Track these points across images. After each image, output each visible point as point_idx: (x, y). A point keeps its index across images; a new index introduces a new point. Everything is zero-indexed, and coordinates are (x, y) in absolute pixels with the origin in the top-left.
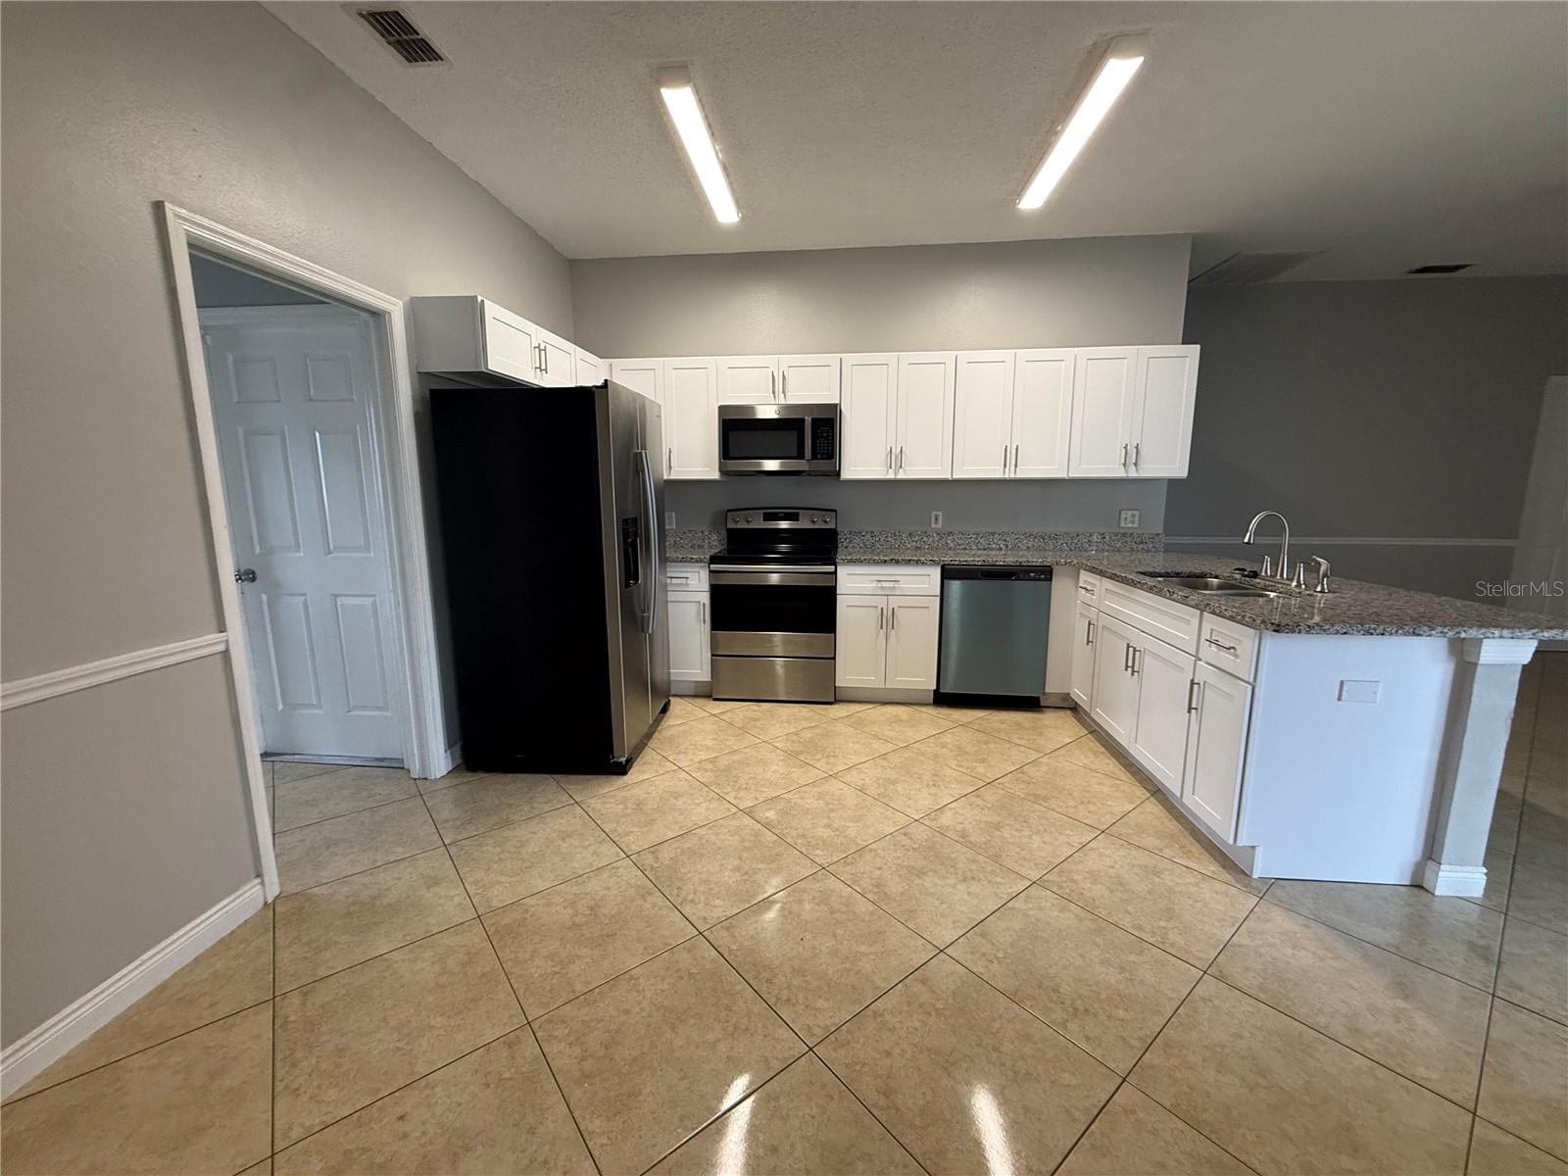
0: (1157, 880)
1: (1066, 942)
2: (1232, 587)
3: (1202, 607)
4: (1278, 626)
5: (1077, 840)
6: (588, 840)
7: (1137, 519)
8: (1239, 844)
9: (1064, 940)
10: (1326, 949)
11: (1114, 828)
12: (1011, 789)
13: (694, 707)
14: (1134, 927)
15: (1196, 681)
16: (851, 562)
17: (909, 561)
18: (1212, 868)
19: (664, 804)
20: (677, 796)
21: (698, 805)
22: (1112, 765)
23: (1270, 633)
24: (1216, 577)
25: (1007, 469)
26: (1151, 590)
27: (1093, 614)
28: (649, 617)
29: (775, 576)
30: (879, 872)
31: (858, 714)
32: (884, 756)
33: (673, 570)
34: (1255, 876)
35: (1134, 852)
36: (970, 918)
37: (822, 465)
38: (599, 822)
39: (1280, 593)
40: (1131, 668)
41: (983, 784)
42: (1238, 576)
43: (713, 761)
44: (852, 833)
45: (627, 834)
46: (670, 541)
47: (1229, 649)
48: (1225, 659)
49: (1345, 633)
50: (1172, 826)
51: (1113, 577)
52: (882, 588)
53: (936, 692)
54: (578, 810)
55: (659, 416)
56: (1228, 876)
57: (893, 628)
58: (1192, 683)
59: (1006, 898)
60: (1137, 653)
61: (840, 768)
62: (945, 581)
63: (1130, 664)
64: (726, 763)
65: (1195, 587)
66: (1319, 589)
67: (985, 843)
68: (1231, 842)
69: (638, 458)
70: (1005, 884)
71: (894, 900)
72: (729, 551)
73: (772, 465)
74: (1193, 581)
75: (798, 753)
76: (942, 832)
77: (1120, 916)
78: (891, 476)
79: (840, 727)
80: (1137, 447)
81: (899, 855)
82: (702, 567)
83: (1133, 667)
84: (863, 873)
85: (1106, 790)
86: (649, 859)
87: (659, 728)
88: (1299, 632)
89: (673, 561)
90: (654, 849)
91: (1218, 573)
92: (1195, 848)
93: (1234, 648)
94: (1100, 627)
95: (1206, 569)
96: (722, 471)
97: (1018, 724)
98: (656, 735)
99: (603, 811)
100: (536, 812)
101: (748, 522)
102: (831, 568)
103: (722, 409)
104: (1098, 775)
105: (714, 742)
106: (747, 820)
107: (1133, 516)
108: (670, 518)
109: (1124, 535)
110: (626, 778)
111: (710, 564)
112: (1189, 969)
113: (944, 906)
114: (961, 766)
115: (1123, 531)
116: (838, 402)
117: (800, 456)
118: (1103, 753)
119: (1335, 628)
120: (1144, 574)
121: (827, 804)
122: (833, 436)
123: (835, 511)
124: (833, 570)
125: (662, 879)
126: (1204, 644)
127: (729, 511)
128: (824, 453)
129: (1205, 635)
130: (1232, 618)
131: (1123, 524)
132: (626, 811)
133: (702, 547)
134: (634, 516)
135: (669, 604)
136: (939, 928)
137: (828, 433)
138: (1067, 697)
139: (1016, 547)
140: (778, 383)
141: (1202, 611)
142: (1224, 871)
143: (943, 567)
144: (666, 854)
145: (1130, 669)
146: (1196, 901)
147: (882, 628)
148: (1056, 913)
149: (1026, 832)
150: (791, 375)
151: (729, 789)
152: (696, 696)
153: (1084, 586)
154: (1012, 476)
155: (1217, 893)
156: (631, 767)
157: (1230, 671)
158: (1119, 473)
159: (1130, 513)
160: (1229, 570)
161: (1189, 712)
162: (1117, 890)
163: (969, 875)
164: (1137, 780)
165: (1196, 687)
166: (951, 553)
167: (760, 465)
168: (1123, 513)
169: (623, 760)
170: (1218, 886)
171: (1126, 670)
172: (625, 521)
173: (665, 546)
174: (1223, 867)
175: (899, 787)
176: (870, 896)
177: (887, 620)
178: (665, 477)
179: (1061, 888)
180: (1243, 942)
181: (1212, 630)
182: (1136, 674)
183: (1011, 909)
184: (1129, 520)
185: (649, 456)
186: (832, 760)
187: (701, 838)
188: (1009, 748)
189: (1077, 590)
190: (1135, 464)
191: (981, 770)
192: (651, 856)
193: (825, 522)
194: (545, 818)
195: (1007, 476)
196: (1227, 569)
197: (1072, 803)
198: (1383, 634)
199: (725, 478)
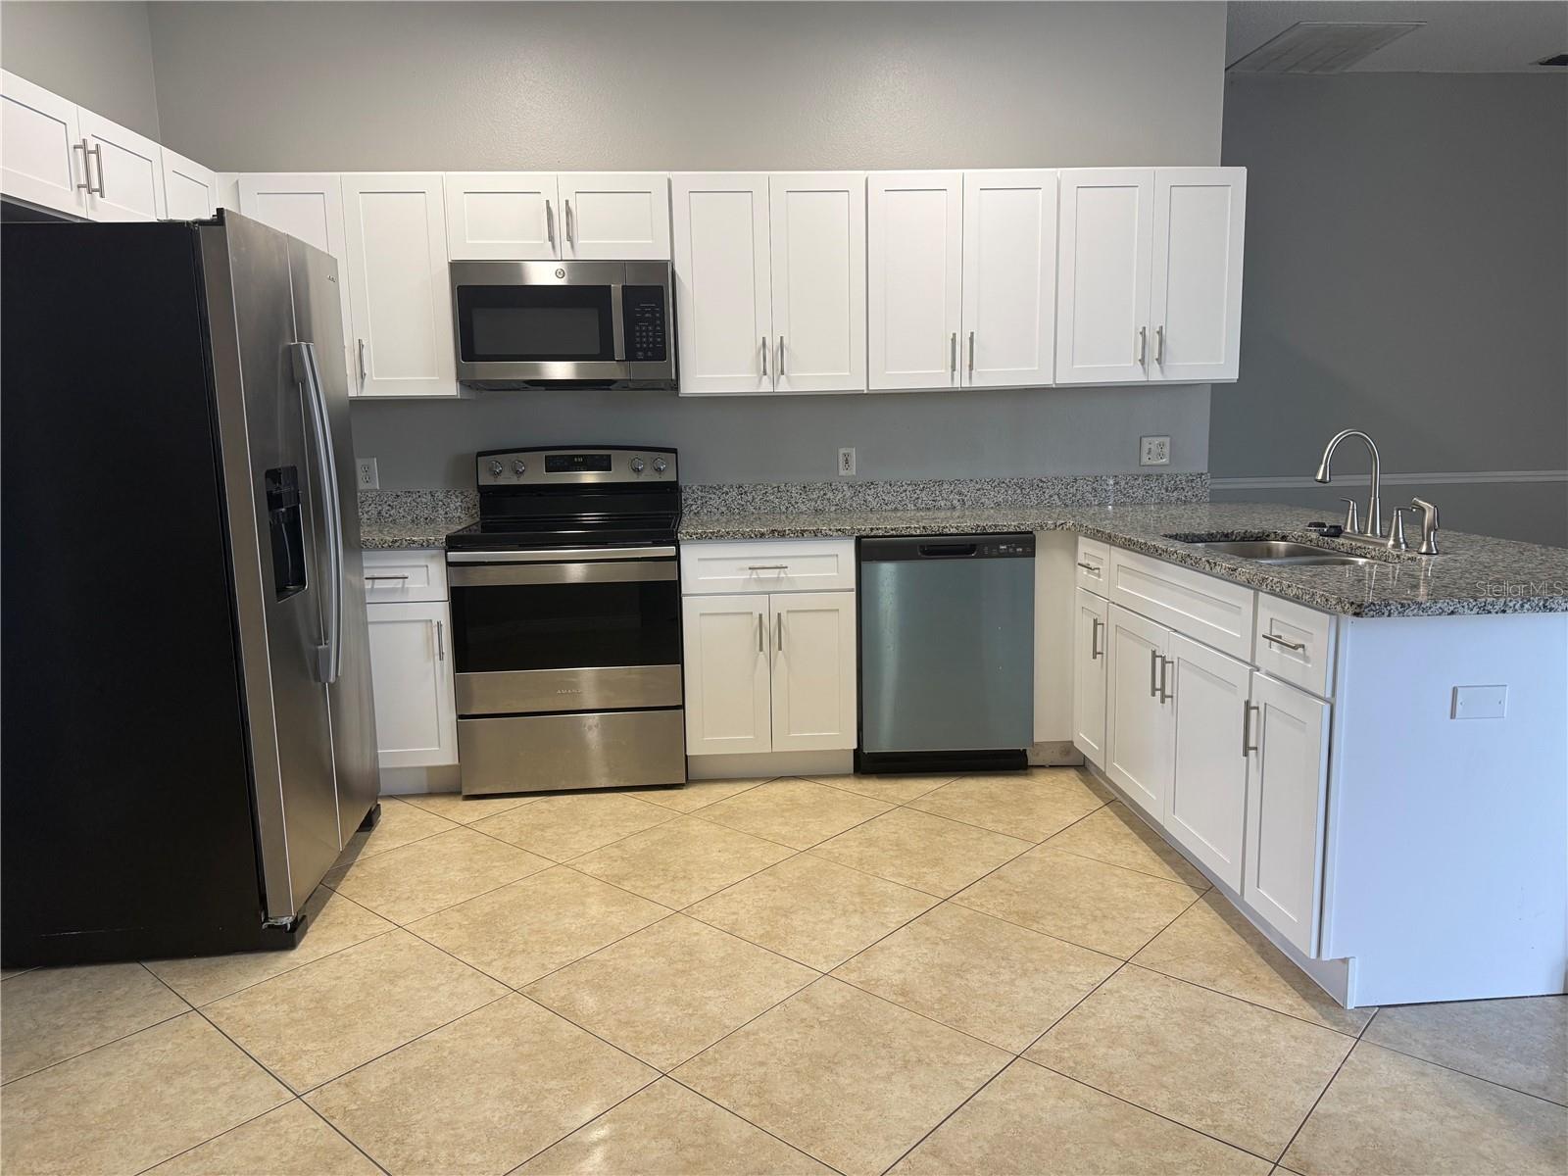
0: (1207, 1029)
1: (1067, 1146)
2: (1307, 552)
3: (1255, 585)
4: (1360, 606)
5: (1084, 981)
6: (218, 1076)
7: (1166, 450)
8: (1325, 957)
9: (1064, 1143)
10: (1449, 1105)
11: (1143, 956)
12: (982, 905)
13: (428, 815)
14: (1173, 1108)
15: (1253, 704)
16: (703, 538)
17: (803, 532)
18: (1288, 1000)
19: (368, 994)
20: (393, 977)
21: (435, 989)
22: (1141, 854)
23: (1350, 618)
24: (1284, 538)
25: (957, 374)
26: (1183, 561)
27: (1099, 607)
28: (328, 652)
29: (575, 569)
30: (762, 1070)
31: (730, 802)
32: (771, 869)
33: (374, 564)
34: (1350, 1006)
35: (1173, 989)
36: (914, 1128)
37: (647, 370)
38: (240, 1041)
39: (1372, 558)
40: (1160, 691)
41: (935, 901)
42: (1314, 536)
43: (461, 908)
44: (713, 1008)
45: (297, 1056)
46: (367, 513)
47: (1295, 648)
48: (1291, 665)
49: (1452, 613)
50: (1232, 941)
51: (1128, 545)
52: (759, 580)
53: (858, 753)
54: (199, 1023)
55: (334, 280)
56: (1312, 1010)
57: (780, 648)
58: (1248, 706)
59: (972, 1087)
60: (1168, 667)
61: (695, 898)
62: (864, 565)
63: (1158, 685)
64: (487, 909)
65: (1249, 555)
66: (1424, 550)
67: (940, 1000)
68: (1313, 956)
69: (293, 358)
70: (972, 1064)
71: (789, 1114)
72: (485, 528)
73: (560, 370)
74: (1250, 545)
75: (621, 879)
76: (867, 989)
77: (1152, 1093)
78: (766, 387)
79: (696, 827)
80: (1160, 333)
81: (797, 1036)
82: (433, 557)
83: (1163, 689)
84: (734, 1076)
85: (1131, 895)
86: (338, 1096)
87: (360, 858)
88: (1389, 616)
89: (376, 548)
90: (349, 1077)
91: (1286, 533)
92: (1265, 973)
93: (1303, 646)
94: (1112, 629)
95: (1267, 526)
96: (463, 381)
97: (991, 796)
98: (353, 871)
99: (248, 1018)
100: (111, 1034)
101: (518, 473)
102: (670, 551)
103: (456, 267)
104: (1118, 872)
105: (467, 875)
106: (526, 1006)
107: (1161, 445)
108: (367, 469)
109: (1148, 477)
110: (293, 955)
111: (446, 552)
112: (1253, 1163)
113: (871, 1114)
114: (900, 875)
115: (1146, 471)
116: (668, 257)
117: (606, 354)
118: (1127, 835)
119: (1439, 605)
120: (1176, 537)
121: (671, 962)
122: (662, 318)
123: (674, 451)
124: (674, 554)
125: (366, 1130)
126: (1262, 643)
127: (480, 454)
128: (649, 349)
129: (1263, 628)
130: (1296, 599)
131: (1145, 460)
132: (294, 1015)
133: (433, 521)
134: (289, 464)
135: (370, 626)
136: (864, 1152)
137: (653, 312)
138: (1068, 748)
139: (977, 504)
140: (559, 222)
141: (1257, 590)
142: (1305, 1004)
143: (858, 540)
144: (374, 1083)
145: (1158, 693)
146: (1264, 1056)
147: (761, 650)
148: (1052, 1101)
149: (1006, 976)
150: (581, 207)
151: (493, 955)
152: (431, 794)
153: (1084, 562)
154: (966, 384)
155: (1296, 1038)
156: (304, 933)
157: (1299, 684)
158: (1133, 374)
159: (1157, 441)
160: (1301, 526)
161: (1246, 754)
162: (1147, 1052)
163: (913, 1056)
164: (1179, 874)
165: (1253, 712)
166: (874, 517)
167: (537, 370)
168: (1144, 440)
169: (287, 921)
170: (1296, 1027)
171: (1153, 695)
172: (273, 475)
173: (358, 521)
174: (1305, 998)
175: (797, 921)
176: (746, 1113)
177: (770, 636)
178: (352, 393)
179: (1061, 1060)
180: (1333, 1110)
181: (1272, 619)
182: (1168, 700)
183: (980, 1104)
184: (1155, 453)
185: (314, 355)
186: (682, 884)
187: (439, 1048)
188: (979, 839)
189: (1075, 567)
190: (1159, 360)
191: (932, 878)
192: (342, 1091)
193: (658, 470)
194: (130, 1044)
195: (957, 384)
196: (1297, 525)
197: (1079, 921)
198: (1504, 611)
199: (471, 395)
